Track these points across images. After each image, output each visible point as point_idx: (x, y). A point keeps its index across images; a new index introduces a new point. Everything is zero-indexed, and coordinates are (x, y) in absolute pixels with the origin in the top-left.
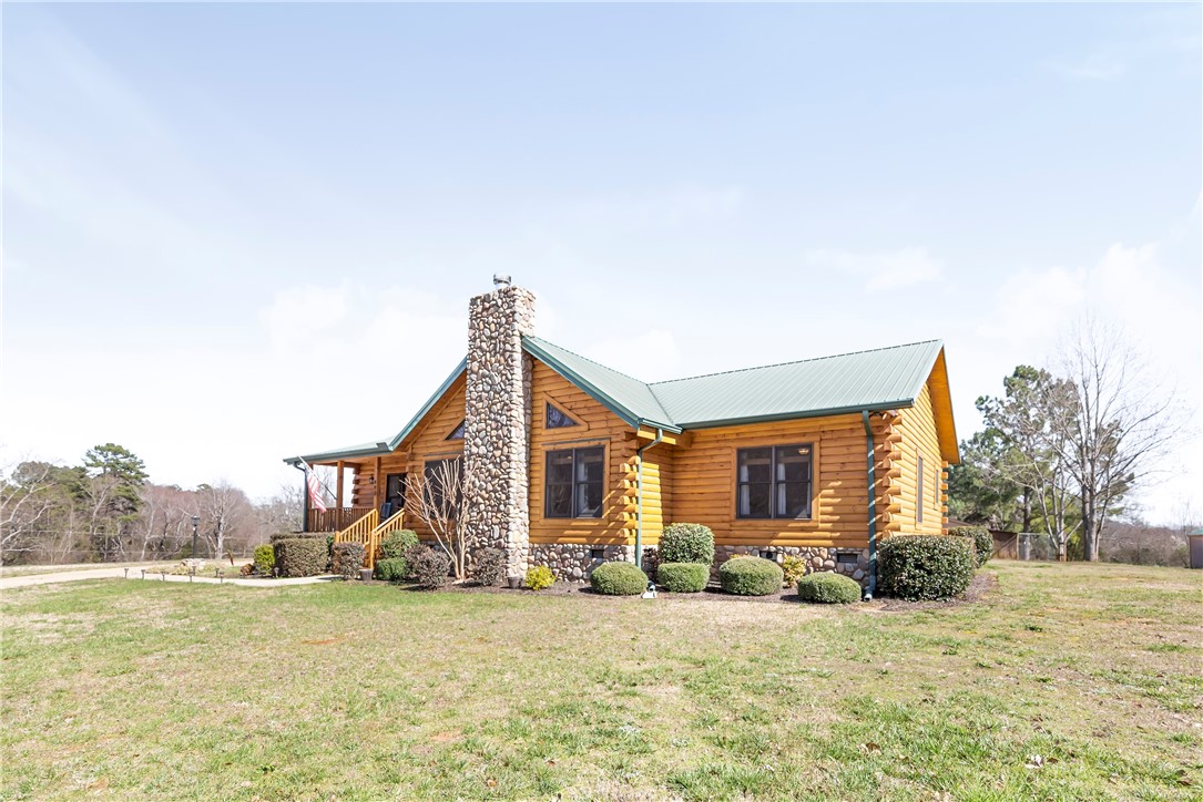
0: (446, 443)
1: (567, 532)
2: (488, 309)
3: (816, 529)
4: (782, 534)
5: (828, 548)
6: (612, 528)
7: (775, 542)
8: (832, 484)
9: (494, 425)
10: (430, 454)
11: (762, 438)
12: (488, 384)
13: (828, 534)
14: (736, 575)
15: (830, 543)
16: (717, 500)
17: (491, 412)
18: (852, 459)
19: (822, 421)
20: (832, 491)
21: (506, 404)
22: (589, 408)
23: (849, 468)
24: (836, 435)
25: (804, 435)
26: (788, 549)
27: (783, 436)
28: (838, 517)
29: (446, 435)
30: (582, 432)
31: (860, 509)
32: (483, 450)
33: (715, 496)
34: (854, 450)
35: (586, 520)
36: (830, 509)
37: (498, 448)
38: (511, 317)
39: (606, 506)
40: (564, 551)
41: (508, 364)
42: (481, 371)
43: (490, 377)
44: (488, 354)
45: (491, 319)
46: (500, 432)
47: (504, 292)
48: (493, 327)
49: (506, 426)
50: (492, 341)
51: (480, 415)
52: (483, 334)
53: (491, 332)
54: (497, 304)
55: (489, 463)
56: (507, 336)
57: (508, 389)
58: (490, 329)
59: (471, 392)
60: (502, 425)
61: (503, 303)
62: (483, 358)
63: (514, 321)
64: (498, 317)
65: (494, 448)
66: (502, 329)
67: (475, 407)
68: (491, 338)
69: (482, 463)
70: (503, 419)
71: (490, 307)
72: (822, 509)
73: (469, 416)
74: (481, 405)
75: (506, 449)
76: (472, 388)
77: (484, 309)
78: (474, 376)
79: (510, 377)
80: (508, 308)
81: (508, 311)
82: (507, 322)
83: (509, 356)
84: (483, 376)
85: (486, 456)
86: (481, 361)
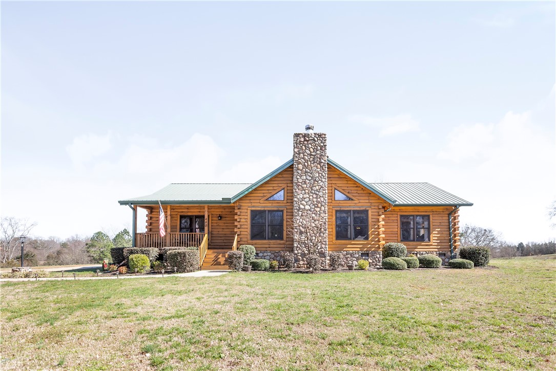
0: (266, 202)
1: (348, 246)
2: (308, 141)
3: (431, 245)
4: (419, 247)
5: (436, 252)
6: (373, 244)
7: (416, 250)
8: (437, 230)
9: (315, 196)
10: (253, 207)
11: (409, 212)
12: (310, 176)
13: (436, 247)
14: (433, 261)
15: (437, 250)
16: (392, 234)
17: (312, 190)
18: (443, 221)
19: (433, 208)
20: (436, 232)
21: (322, 187)
22: (359, 194)
23: (442, 224)
24: (438, 213)
25: (426, 212)
26: (421, 252)
27: (418, 211)
28: (439, 241)
29: (266, 198)
30: (356, 203)
31: (447, 238)
32: (307, 207)
33: (390, 233)
34: (444, 218)
35: (360, 241)
36: (436, 238)
37: (318, 207)
38: (323, 148)
39: (370, 235)
40: (347, 254)
41: (323, 169)
42: (304, 170)
43: (311, 174)
44: (309, 162)
45: (310, 146)
46: (319, 200)
47: (318, 134)
48: (312, 150)
49: (322, 197)
50: (312, 157)
51: (305, 190)
52: (305, 152)
53: (311, 152)
54: (314, 140)
55: (312, 214)
56: (321, 155)
57: (324, 180)
58: (309, 150)
59: (298, 179)
60: (320, 197)
61: (318, 140)
62: (306, 164)
63: (325, 149)
64: (315, 146)
65: (315, 207)
66: (318, 152)
67: (301, 186)
68: (311, 155)
69: (307, 214)
70: (321, 194)
71: (309, 140)
72: (434, 238)
73: (297, 190)
74: (305, 186)
75: (323, 208)
76: (298, 177)
77: (305, 140)
78: (300, 172)
79: (324, 175)
80: (321, 143)
81: (322, 144)
82: (321, 149)
83: (323, 165)
84: (306, 172)
85: (310, 210)
86: (304, 165)
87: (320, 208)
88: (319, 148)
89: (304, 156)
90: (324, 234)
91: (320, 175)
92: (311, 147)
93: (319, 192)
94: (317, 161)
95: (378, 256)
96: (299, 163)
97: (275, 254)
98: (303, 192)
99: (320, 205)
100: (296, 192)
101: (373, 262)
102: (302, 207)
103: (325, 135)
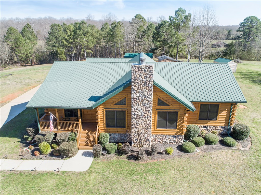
3: (217, 122)
5: (219, 126)
10: (107, 108)
18: (227, 108)
29: (115, 103)
30: (170, 108)
39: (177, 126)
41: (150, 90)
42: (138, 90)
43: (143, 93)
44: (141, 86)
45: (142, 74)
46: (147, 109)
47: (148, 67)
48: (143, 77)
49: (149, 107)
50: (143, 82)
51: (138, 103)
52: (139, 79)
53: (143, 79)
54: (145, 70)
55: (143, 117)
56: (149, 81)
57: (150, 97)
58: (142, 78)
59: (134, 96)
60: (148, 107)
61: (147, 70)
62: (139, 86)
63: (152, 77)
64: (146, 74)
65: (144, 113)
66: (147, 79)
67: (136, 101)
68: (143, 81)
69: (140, 117)
70: (148, 106)
71: (142, 70)
72: (219, 118)
73: (134, 103)
74: (139, 100)
75: (149, 114)
76: (134, 95)
77: (139, 71)
78: (135, 91)
79: (151, 94)
80: (150, 72)
81: (150, 74)
82: (149, 77)
83: (150, 88)
84: (139, 92)
85: (141, 115)
86: (138, 87)
87: (148, 114)
88: (148, 76)
89: (138, 81)
90: (149, 129)
91: (148, 94)
92: (143, 76)
93: (147, 105)
94: (147, 85)
95: (181, 138)
96: (135, 86)
97: (121, 135)
98: (137, 104)
99: (147, 112)
100: (133, 104)
101: (178, 140)
102: (136, 113)
103: (152, 67)
